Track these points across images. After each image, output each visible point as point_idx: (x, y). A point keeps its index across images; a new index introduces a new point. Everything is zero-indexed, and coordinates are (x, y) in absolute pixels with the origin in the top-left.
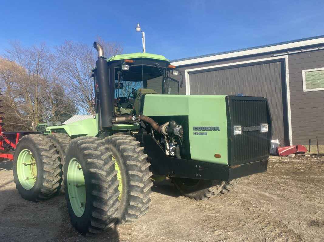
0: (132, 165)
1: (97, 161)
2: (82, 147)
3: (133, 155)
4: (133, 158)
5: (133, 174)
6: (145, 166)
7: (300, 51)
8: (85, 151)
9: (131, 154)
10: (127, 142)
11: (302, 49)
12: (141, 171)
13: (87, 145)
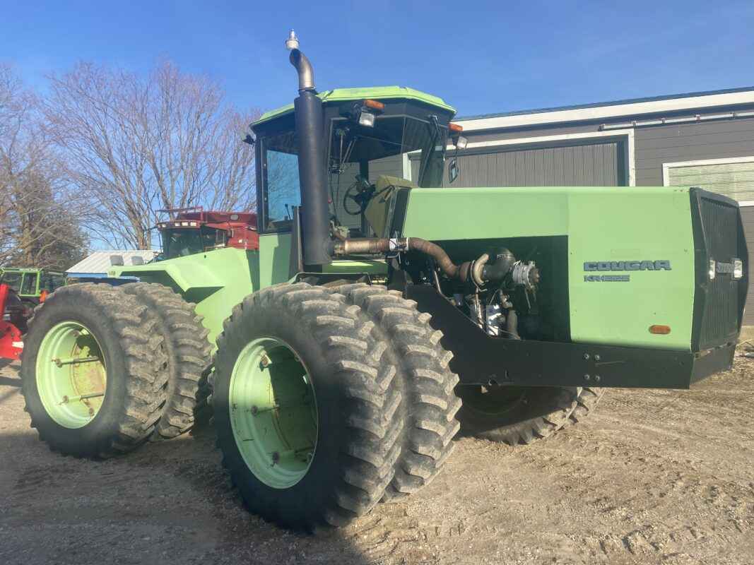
0: (418, 355)
1: (353, 343)
2: (305, 307)
3: (417, 330)
4: (417, 337)
5: (424, 375)
6: (445, 358)
7: (661, 122)
8: (318, 317)
9: (412, 328)
10: (392, 301)
11: (664, 117)
12: (440, 370)
13: (316, 302)
